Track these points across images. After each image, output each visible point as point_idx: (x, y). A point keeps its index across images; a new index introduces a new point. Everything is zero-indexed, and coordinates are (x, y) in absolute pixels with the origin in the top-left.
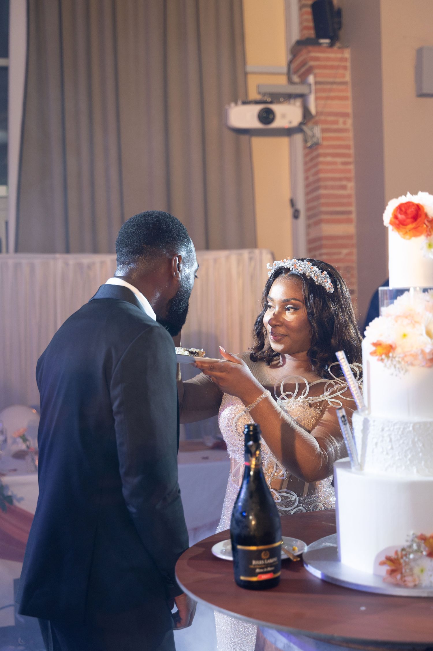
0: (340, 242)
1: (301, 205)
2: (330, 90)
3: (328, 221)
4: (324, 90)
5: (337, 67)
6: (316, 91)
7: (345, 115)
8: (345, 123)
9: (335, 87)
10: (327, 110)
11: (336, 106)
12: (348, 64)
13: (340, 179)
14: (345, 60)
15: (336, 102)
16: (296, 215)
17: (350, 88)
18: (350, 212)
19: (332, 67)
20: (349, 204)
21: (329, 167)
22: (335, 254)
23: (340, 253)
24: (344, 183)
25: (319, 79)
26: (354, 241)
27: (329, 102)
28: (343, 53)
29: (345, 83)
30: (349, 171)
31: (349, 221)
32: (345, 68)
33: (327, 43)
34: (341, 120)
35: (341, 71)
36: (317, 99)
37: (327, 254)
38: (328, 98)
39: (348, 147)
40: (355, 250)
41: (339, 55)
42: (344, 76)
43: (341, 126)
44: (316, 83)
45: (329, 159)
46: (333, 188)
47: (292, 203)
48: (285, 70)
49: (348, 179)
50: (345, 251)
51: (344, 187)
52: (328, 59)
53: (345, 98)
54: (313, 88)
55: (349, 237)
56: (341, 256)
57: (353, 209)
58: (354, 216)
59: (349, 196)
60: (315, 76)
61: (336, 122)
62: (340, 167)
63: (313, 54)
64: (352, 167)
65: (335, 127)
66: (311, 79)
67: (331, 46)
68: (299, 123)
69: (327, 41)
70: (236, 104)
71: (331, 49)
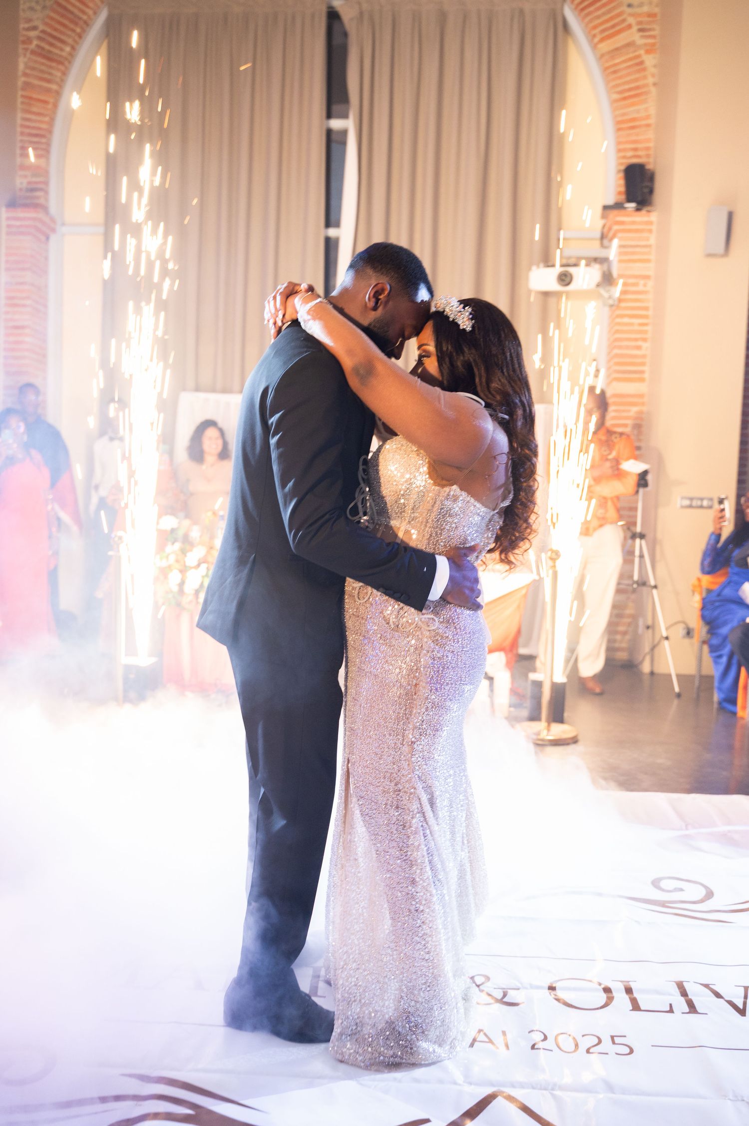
0: (631, 400)
2: (633, 253)
3: (620, 380)
4: (626, 253)
5: (642, 231)
6: (619, 254)
7: (647, 277)
8: (645, 285)
9: (637, 250)
10: (627, 272)
11: (638, 268)
12: (654, 227)
13: (636, 340)
14: (651, 223)
15: (639, 265)
17: (653, 251)
18: (643, 372)
19: (637, 231)
20: (643, 364)
21: (626, 328)
22: (624, 411)
23: (629, 411)
24: (639, 343)
25: (622, 243)
26: (646, 400)
27: (632, 265)
28: (649, 216)
29: (649, 246)
30: (646, 332)
31: (642, 380)
32: (650, 231)
33: (632, 207)
34: (642, 282)
35: (645, 235)
36: (619, 261)
37: (615, 411)
38: (630, 261)
39: (646, 308)
40: (645, 408)
41: (645, 219)
42: (648, 239)
43: (640, 288)
44: (619, 247)
45: (626, 320)
46: (627, 347)
48: (598, 235)
49: (645, 340)
50: (635, 409)
51: (639, 348)
52: (634, 223)
53: (648, 261)
55: (641, 396)
56: (632, 414)
57: (647, 368)
58: (647, 376)
59: (644, 356)
60: (621, 239)
61: (637, 285)
62: (636, 328)
63: (618, 219)
64: (649, 328)
65: (636, 289)
66: (615, 242)
67: (638, 210)
68: (598, 285)
69: (632, 205)
70: (538, 267)
71: (638, 213)
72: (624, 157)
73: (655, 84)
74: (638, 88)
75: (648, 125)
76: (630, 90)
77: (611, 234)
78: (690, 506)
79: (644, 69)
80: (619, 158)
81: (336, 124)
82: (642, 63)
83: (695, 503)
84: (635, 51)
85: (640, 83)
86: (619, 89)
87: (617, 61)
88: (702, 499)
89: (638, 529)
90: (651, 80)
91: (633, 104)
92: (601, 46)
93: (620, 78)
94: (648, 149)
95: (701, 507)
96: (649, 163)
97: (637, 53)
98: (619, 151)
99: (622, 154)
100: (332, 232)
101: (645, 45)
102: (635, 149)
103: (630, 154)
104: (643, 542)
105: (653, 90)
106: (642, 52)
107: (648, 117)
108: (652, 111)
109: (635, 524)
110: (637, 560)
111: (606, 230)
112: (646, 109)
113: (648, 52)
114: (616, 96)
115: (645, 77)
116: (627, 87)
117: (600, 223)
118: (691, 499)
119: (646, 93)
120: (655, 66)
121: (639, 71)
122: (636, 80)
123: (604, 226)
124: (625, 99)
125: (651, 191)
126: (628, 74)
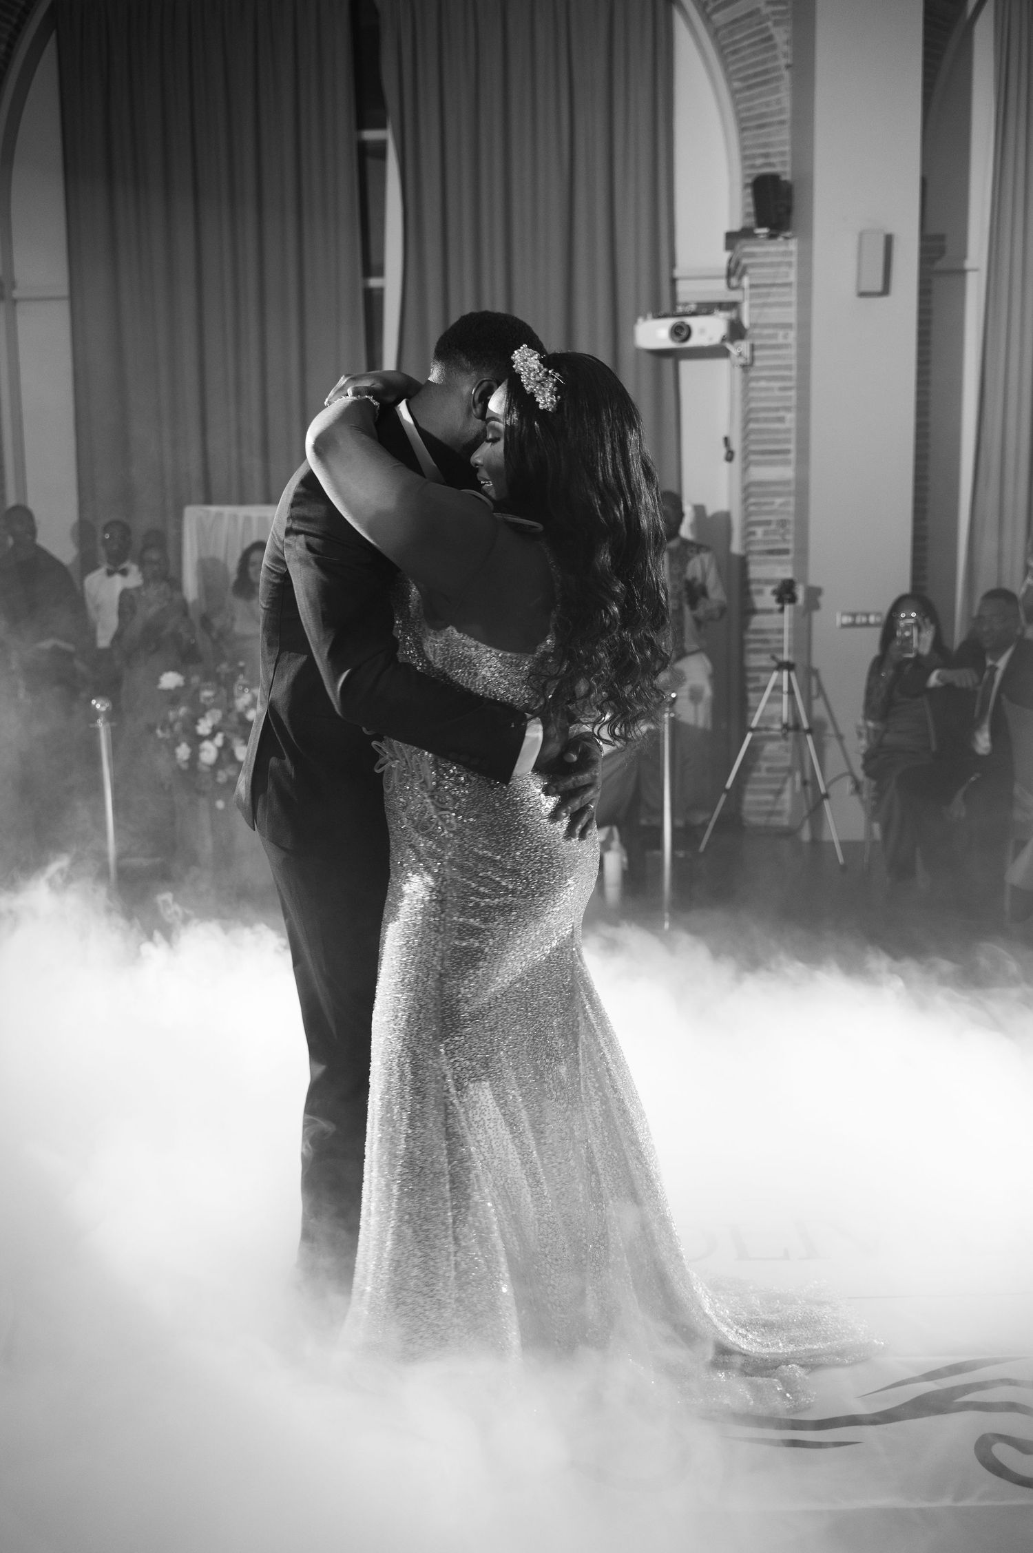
0: (773, 488)
1: (736, 445)
2: (768, 295)
3: (758, 463)
4: (759, 296)
5: (779, 264)
6: (752, 296)
7: (787, 326)
8: (785, 337)
9: (774, 290)
10: (762, 321)
11: (775, 315)
12: (794, 259)
13: (777, 409)
14: (791, 254)
15: (776, 310)
16: (730, 457)
17: (794, 291)
18: (787, 452)
19: (772, 265)
20: (787, 441)
21: (763, 394)
22: (765, 504)
23: (772, 503)
24: (781, 414)
25: (755, 282)
26: (792, 488)
27: (766, 310)
28: (787, 245)
29: (788, 285)
30: (788, 398)
31: (786, 463)
32: (789, 264)
33: (764, 234)
34: (781, 333)
35: (783, 269)
36: (752, 306)
37: (754, 504)
38: (764, 305)
39: (788, 367)
40: (792, 500)
41: (782, 249)
42: (787, 275)
43: (780, 340)
44: (752, 286)
45: (763, 384)
46: (766, 420)
47: (726, 440)
48: (724, 272)
49: (787, 409)
50: (779, 501)
51: (781, 420)
52: (767, 254)
53: (788, 304)
54: (747, 292)
55: (785, 483)
56: (775, 507)
57: (792, 446)
58: (792, 456)
59: (788, 431)
60: (753, 276)
61: (774, 336)
62: (778, 393)
63: (747, 249)
64: (793, 393)
65: (773, 342)
66: (746, 281)
67: (772, 236)
68: (723, 340)
69: (765, 230)
70: (645, 318)
71: (773, 241)
72: (753, 166)
73: (788, 66)
74: (766, 72)
75: (782, 122)
76: (756, 75)
77: (740, 270)
78: (853, 625)
79: (774, 47)
80: (744, 168)
81: (370, 135)
82: (770, 38)
83: (860, 619)
84: (760, 23)
85: (769, 65)
86: (741, 75)
87: (737, 37)
88: (867, 615)
89: (786, 657)
90: (783, 62)
91: (761, 95)
92: (715, 17)
93: (743, 59)
94: (782, 154)
95: (867, 624)
96: (785, 173)
97: (764, 25)
98: (745, 158)
99: (748, 163)
100: (374, 282)
101: (774, 13)
102: (766, 155)
103: (759, 161)
104: (793, 675)
105: (786, 74)
106: (770, 24)
107: (781, 111)
108: (787, 103)
109: (781, 650)
110: (785, 697)
111: (732, 265)
112: (778, 101)
113: (776, 23)
114: (737, 85)
115: (775, 58)
116: (751, 72)
117: (726, 256)
118: (854, 615)
119: (778, 79)
120: (787, 42)
121: (766, 50)
122: (764, 62)
123: (730, 261)
124: (749, 87)
125: (789, 210)
126: (754, 54)
